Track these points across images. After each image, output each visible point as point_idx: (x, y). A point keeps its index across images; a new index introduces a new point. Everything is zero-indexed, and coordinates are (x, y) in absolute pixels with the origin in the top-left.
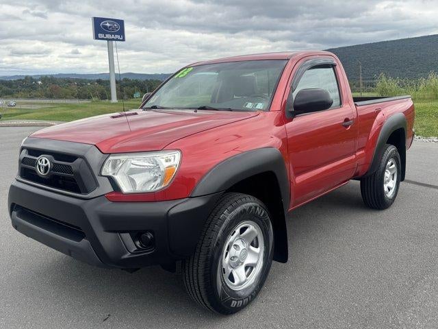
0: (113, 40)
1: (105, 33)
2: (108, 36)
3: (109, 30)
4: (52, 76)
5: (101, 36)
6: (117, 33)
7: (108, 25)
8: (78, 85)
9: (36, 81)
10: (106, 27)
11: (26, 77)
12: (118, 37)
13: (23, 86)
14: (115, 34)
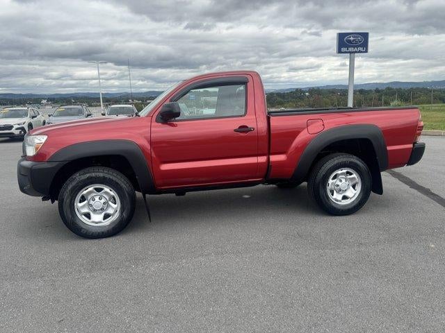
0: (356, 52)
1: (348, 47)
2: (350, 49)
3: (352, 44)
4: (318, 88)
5: (344, 49)
6: (360, 46)
7: (352, 39)
8: (340, 95)
9: (304, 92)
10: (349, 41)
11: (297, 90)
12: (361, 49)
13: (293, 98)
14: (357, 47)
